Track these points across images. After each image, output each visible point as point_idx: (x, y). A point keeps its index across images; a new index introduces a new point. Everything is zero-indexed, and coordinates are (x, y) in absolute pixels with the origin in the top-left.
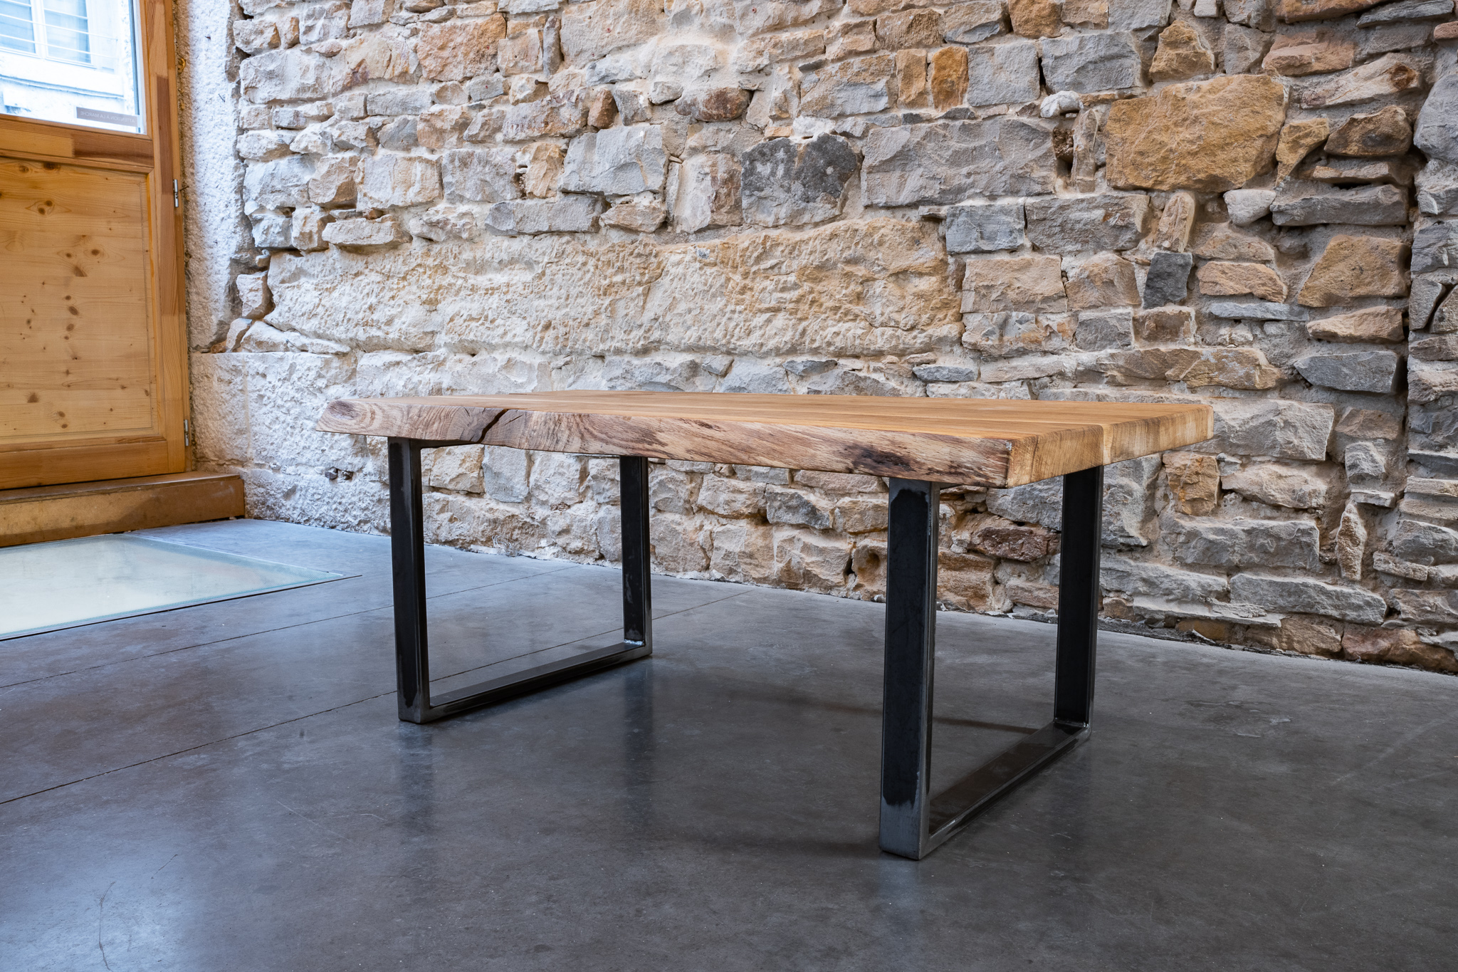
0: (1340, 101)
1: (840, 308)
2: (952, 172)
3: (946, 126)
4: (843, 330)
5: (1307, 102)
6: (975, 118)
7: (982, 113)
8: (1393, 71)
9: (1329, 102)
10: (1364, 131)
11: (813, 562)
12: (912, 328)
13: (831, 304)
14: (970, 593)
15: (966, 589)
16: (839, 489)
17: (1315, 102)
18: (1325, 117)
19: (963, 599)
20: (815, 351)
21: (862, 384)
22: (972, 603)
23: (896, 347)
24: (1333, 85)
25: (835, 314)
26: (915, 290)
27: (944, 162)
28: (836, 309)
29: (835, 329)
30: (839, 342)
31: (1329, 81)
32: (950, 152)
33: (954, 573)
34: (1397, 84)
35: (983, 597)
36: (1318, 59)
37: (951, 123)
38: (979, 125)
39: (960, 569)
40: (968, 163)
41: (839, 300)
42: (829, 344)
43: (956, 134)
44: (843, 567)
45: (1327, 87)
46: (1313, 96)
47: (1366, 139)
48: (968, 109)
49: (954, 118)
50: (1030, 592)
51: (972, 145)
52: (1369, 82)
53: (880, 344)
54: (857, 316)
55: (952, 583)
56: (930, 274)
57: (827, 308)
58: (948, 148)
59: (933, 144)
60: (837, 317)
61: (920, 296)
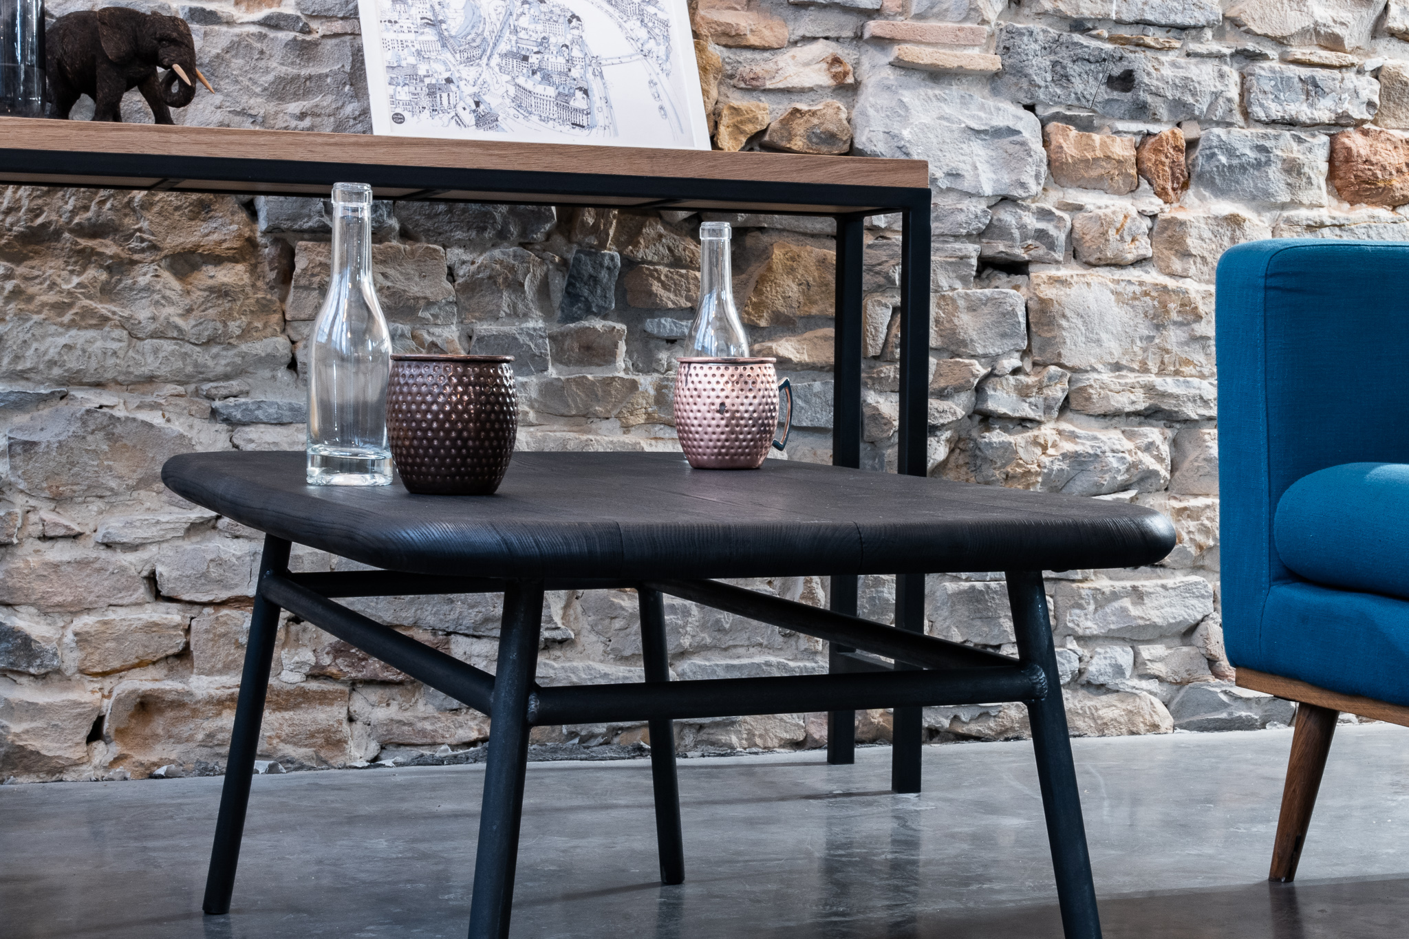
0: (781, 85)
1: (70, 305)
2: (272, 107)
3: (262, 37)
4: (80, 342)
5: (744, 81)
6: (310, 32)
7: (320, 28)
8: (829, 60)
9: (769, 85)
10: (808, 125)
11: (27, 732)
12: (210, 342)
13: (51, 297)
14: (320, 740)
15: (312, 736)
16: (72, 604)
17: (754, 83)
18: (766, 102)
19: (309, 751)
20: (22, 375)
21: (119, 430)
22: (323, 754)
23: (180, 371)
24: (770, 66)
25: (61, 315)
26: (210, 282)
27: (258, 90)
28: (60, 308)
29: (62, 341)
30: (73, 363)
31: (766, 60)
32: (270, 77)
33: (288, 715)
34: (835, 76)
35: (338, 744)
36: (752, 31)
37: (272, 34)
38: (315, 44)
39: (296, 706)
40: (296, 97)
41: (70, 293)
42: (52, 363)
43: (278, 53)
44: (86, 731)
45: (767, 67)
46: (752, 75)
47: (811, 135)
48: (298, 17)
49: (277, 27)
50: (410, 724)
51: (305, 72)
52: (807, 70)
53: (150, 365)
54: (106, 319)
55: (287, 730)
56: (233, 260)
57: (43, 305)
58: (267, 71)
59: (240, 62)
60: (67, 318)
61: (221, 292)
